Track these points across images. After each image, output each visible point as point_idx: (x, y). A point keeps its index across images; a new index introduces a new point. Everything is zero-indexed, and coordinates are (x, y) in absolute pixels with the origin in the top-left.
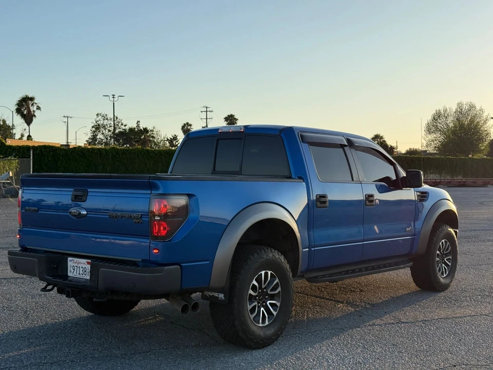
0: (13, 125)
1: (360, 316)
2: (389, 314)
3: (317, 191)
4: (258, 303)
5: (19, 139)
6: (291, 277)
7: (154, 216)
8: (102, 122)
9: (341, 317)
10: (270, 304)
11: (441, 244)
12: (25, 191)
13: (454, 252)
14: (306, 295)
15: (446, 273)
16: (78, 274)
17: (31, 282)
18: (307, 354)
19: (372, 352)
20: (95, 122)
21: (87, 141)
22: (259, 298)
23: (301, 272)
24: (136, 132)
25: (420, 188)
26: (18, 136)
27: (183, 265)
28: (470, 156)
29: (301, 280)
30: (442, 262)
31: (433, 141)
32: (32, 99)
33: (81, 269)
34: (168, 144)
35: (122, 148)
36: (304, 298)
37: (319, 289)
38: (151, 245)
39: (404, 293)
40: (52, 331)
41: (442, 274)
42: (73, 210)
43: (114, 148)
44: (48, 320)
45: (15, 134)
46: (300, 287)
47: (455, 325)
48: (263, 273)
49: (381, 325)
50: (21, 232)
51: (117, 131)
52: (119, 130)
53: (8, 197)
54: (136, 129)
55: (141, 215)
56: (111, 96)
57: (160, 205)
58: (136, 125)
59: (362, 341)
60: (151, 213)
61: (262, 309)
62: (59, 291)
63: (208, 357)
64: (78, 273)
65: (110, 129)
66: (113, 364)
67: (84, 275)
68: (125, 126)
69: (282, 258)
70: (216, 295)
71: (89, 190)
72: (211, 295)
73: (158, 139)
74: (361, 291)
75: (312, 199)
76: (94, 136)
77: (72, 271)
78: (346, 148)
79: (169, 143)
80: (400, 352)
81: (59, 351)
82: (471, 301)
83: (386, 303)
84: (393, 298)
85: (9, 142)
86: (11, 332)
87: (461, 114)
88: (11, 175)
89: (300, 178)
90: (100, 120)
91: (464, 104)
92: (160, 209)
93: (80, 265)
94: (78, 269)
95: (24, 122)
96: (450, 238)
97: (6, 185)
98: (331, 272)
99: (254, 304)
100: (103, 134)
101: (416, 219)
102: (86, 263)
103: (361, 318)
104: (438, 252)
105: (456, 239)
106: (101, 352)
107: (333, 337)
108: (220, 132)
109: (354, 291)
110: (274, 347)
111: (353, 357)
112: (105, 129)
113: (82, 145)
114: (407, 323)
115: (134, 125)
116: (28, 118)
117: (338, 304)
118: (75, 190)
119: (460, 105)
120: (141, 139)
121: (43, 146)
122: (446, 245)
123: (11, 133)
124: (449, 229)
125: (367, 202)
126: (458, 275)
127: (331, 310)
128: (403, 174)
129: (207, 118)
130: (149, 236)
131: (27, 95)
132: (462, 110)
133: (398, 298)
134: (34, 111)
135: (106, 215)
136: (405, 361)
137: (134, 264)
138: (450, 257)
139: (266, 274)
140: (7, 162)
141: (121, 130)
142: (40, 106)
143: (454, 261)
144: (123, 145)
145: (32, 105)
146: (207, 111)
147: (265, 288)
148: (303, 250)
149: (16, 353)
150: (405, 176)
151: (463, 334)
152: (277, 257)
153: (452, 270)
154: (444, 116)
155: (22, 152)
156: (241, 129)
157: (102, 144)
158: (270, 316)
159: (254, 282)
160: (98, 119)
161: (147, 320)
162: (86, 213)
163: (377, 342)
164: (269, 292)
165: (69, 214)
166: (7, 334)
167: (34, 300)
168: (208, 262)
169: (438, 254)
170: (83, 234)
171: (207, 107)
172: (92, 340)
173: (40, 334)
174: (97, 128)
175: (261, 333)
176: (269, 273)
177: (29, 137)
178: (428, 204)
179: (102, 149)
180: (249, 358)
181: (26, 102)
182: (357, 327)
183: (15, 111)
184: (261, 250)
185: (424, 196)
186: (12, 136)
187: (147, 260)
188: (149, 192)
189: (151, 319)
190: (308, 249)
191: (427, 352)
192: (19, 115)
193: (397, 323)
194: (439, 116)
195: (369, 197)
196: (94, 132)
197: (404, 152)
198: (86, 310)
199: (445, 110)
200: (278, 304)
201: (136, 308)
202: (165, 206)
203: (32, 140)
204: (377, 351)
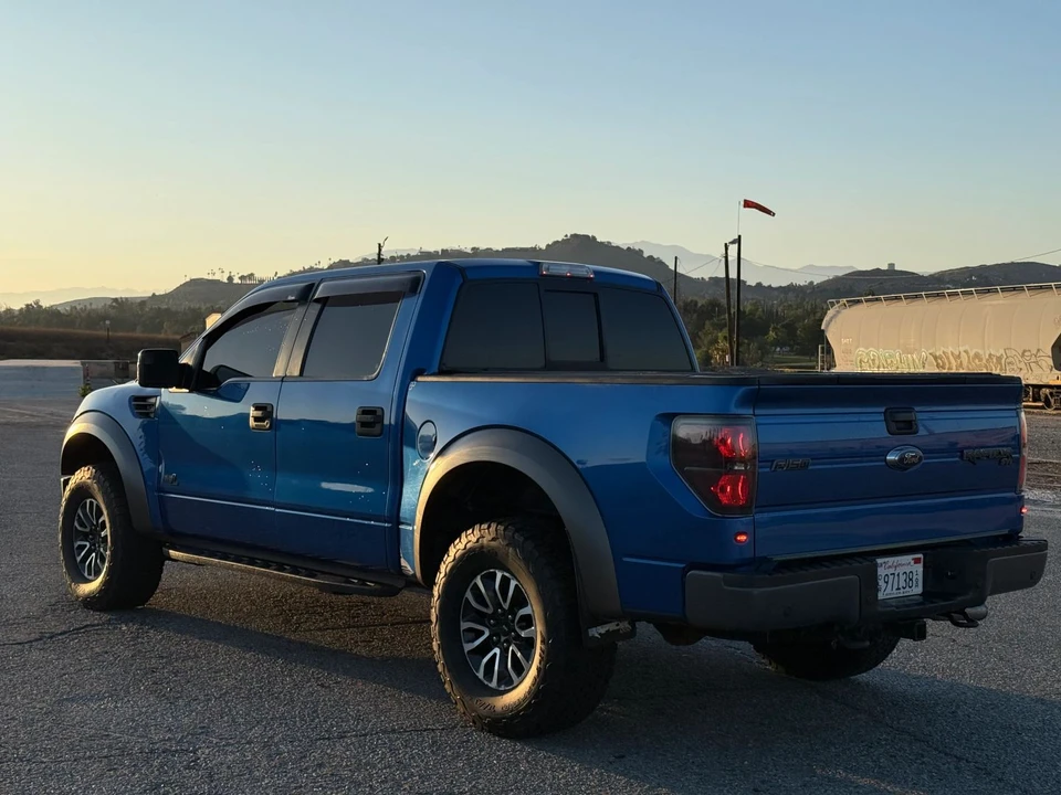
16: (894, 591)
33: (903, 578)
64: (895, 587)
67: (907, 589)
77: (885, 586)
93: (900, 570)
94: (896, 578)
102: (912, 562)
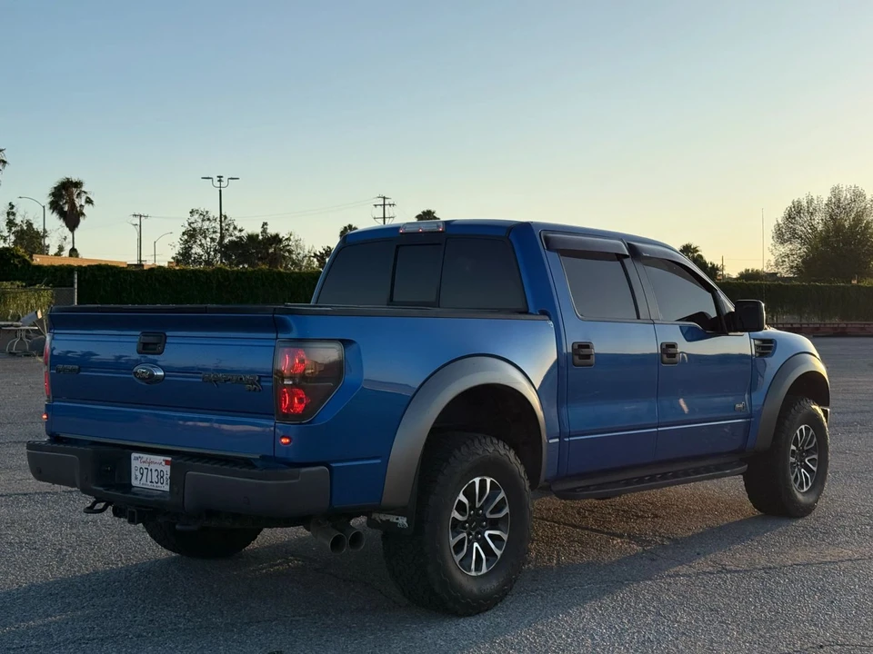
0: (45, 231)
1: (653, 560)
2: (704, 556)
3: (574, 336)
4: (469, 534)
5: (56, 255)
6: (527, 488)
7: (283, 379)
8: (200, 225)
9: (618, 561)
10: (490, 536)
11: (798, 432)
12: (56, 337)
13: (822, 447)
14: (555, 522)
15: (807, 484)
16: (148, 483)
17: (70, 500)
18: (557, 625)
19: (672, 622)
20: (187, 225)
21: (173, 258)
22: (470, 525)
23: (546, 481)
24: (260, 242)
25: (760, 333)
26: (53, 250)
27: (333, 465)
28: (854, 282)
29: (548, 498)
30: (801, 465)
31: (788, 256)
32: (78, 185)
33: (155, 474)
34: (316, 263)
35: (236, 269)
36: (552, 527)
37: (579, 513)
38: (277, 431)
39: (731, 520)
40: (104, 584)
41: (801, 486)
42: (140, 370)
43: (220, 269)
44: (99, 564)
45: (48, 246)
46: (546, 509)
47: (824, 576)
48: (477, 480)
49: (689, 576)
50: (49, 409)
51: (226, 241)
52: (231, 238)
53: (35, 356)
54: (260, 237)
55: (260, 377)
56: (216, 179)
57: (292, 358)
58: (261, 230)
59: (654, 604)
60: (276, 374)
61: (476, 545)
62: (117, 513)
63: (379, 630)
64: (149, 479)
65: (214, 236)
66: (211, 642)
67: (159, 484)
68: (241, 231)
69: (512, 454)
70: (393, 519)
71: (167, 334)
72: (384, 519)
73: (299, 254)
74: (656, 516)
75: (565, 351)
76: (186, 248)
77: (139, 476)
78: (627, 261)
79: (318, 261)
80: (723, 622)
81: (116, 618)
82: (852, 533)
83: (700, 537)
84: (712, 528)
85: (38, 260)
86: (33, 585)
87: (839, 207)
88: (40, 316)
89: (544, 313)
90: (196, 221)
91: (844, 189)
92: (293, 367)
93: (153, 467)
94: (150, 472)
95: (64, 225)
96: (814, 421)
97: (32, 335)
98: (600, 480)
99: (461, 536)
100: (201, 245)
101: (752, 387)
102: (164, 463)
103: (655, 563)
104: (793, 447)
105: (825, 424)
106: (189, 621)
107: (604, 595)
108: (402, 233)
109: (642, 517)
110: (497, 613)
111: (638, 631)
112: (205, 237)
113: (166, 265)
114: (736, 571)
115: (257, 230)
116: (72, 219)
117: (613, 539)
118: (144, 334)
119: (836, 192)
120: (268, 253)
121: (96, 266)
122: (807, 435)
123: (40, 244)
124: (813, 407)
125: (665, 356)
126: (830, 489)
127: (601, 550)
128: (730, 307)
129: (384, 218)
130: (273, 415)
131: (68, 177)
132: (839, 200)
133: (721, 528)
134: (81, 206)
135: (200, 378)
136: (731, 638)
137: (248, 463)
138: (815, 456)
139: (483, 483)
140: (34, 295)
141: (234, 238)
142: (92, 199)
143: (823, 463)
144: (237, 266)
145: (79, 194)
146: (384, 205)
147: (481, 508)
148: (550, 441)
149: (40, 622)
150: (733, 310)
151: (836, 592)
152: (502, 452)
153: (819, 479)
154: (808, 212)
155: (59, 276)
156: (438, 227)
157: (200, 264)
158: (490, 558)
159: (462, 497)
160: (192, 220)
161: (272, 566)
162: (162, 374)
163: (682, 604)
164: (488, 516)
165: (133, 376)
166: (25, 588)
167: (75, 531)
168: (379, 461)
169: (793, 450)
170: (157, 412)
171: (384, 198)
172: (174, 600)
173: (82, 588)
174: (191, 235)
175: (474, 588)
176: (488, 481)
177: (73, 252)
178: (774, 363)
179: (199, 271)
180: (453, 632)
181: (67, 190)
182: (646, 579)
183: (49, 206)
184: (473, 441)
185: (767, 347)
186: (43, 250)
187: (271, 457)
188: (274, 335)
189: (280, 564)
190: (557, 440)
191: (772, 622)
192: (55, 214)
193: (718, 572)
194: (799, 212)
195: (669, 348)
196: (186, 241)
197: (735, 275)
198: (165, 547)
199: (810, 202)
200: (505, 537)
201: (254, 545)
202: (302, 361)
203: (77, 256)
204: (682, 620)
